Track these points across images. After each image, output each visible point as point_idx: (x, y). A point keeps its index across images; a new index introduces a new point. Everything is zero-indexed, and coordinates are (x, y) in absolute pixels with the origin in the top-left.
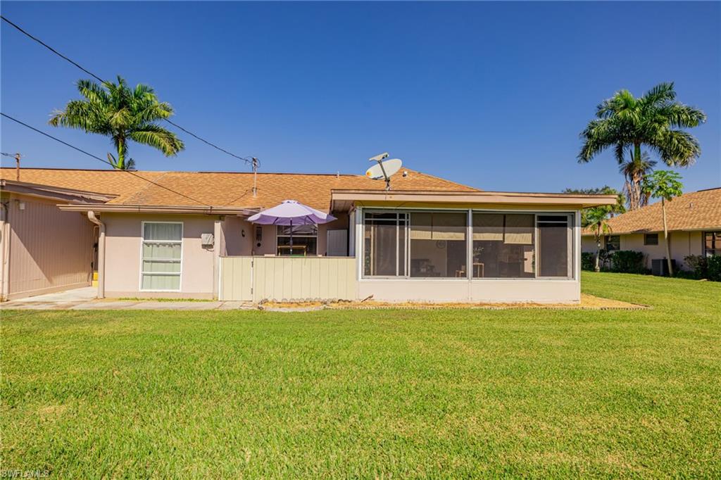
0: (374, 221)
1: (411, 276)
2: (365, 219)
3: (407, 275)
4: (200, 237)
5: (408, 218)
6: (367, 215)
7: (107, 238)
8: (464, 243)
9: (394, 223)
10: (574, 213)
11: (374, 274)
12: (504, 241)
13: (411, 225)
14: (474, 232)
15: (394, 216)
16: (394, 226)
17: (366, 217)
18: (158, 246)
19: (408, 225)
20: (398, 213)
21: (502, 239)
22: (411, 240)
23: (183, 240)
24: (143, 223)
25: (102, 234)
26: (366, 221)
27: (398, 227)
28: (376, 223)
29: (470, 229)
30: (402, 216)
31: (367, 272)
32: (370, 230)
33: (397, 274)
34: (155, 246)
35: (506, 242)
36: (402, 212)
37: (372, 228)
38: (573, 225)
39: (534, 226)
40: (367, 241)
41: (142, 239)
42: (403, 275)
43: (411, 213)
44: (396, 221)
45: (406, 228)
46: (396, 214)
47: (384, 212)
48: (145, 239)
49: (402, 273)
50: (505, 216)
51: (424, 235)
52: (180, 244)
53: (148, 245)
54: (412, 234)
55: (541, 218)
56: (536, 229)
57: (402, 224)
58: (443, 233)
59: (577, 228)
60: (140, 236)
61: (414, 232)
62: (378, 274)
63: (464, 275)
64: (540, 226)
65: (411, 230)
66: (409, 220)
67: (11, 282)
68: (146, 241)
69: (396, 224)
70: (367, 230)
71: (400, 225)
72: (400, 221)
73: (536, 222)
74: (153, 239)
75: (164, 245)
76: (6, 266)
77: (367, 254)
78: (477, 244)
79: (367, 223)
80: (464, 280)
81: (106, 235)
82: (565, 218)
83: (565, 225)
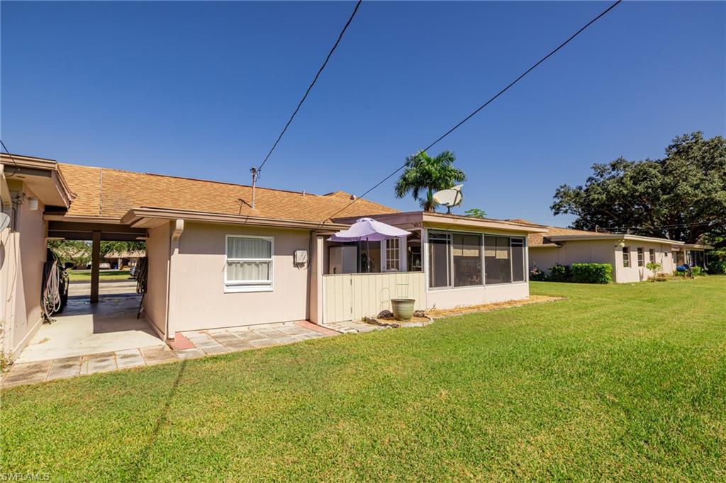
0: (434, 240)
1: (455, 286)
3: (453, 285)
4: (295, 255)
5: (452, 238)
6: (430, 235)
8: (479, 258)
10: (525, 237)
11: (434, 286)
12: (496, 256)
13: (454, 244)
14: (486, 249)
16: (445, 245)
17: (429, 237)
18: (242, 265)
19: (452, 244)
20: (447, 233)
22: (454, 256)
23: (273, 258)
25: (176, 251)
26: (429, 240)
27: (447, 246)
28: (435, 242)
29: (483, 247)
30: (449, 237)
31: (431, 285)
32: (432, 248)
33: (447, 285)
34: (239, 265)
35: (497, 258)
36: (449, 233)
37: (433, 246)
38: (525, 246)
39: (509, 246)
41: (226, 257)
42: (451, 285)
43: (454, 234)
44: (446, 241)
45: (451, 247)
46: (445, 235)
47: (440, 233)
48: (228, 257)
50: (496, 238)
51: (459, 252)
53: (231, 263)
54: (454, 252)
55: (513, 240)
56: (511, 248)
57: (449, 243)
58: (467, 250)
61: (456, 250)
62: (437, 286)
63: (480, 283)
64: (513, 245)
65: (454, 248)
66: (453, 240)
68: (230, 259)
69: (446, 243)
70: (430, 248)
72: (448, 241)
73: (511, 243)
74: (236, 257)
77: (430, 269)
79: (430, 242)
80: (480, 287)
81: (180, 252)
82: (521, 241)
83: (522, 246)
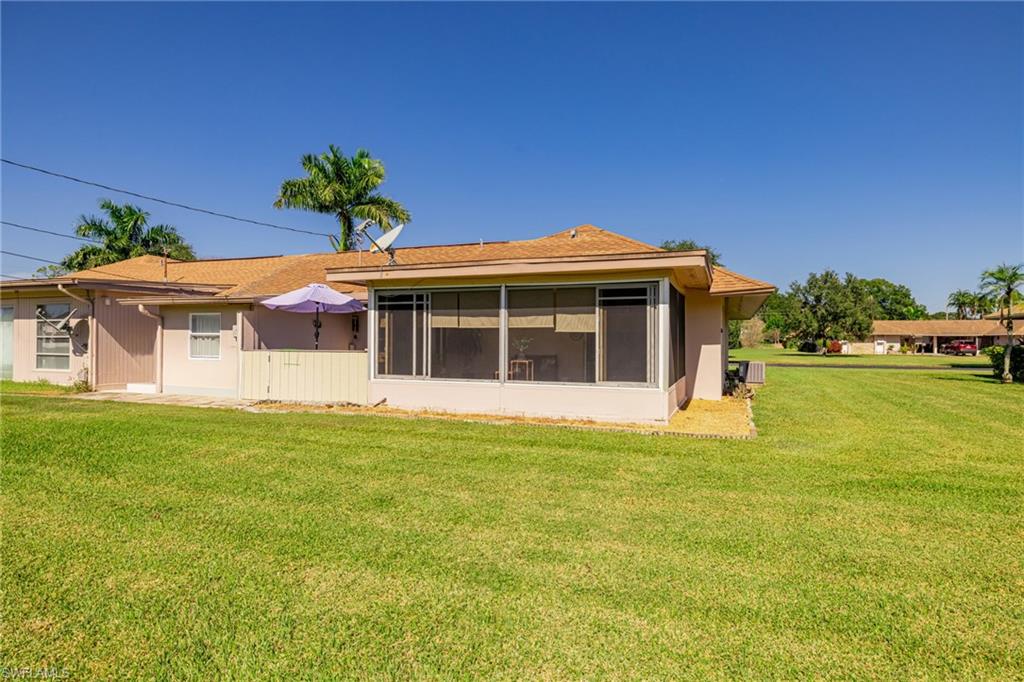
0: (389, 305)
1: (432, 376)
2: (378, 303)
3: (427, 374)
4: (231, 329)
5: (427, 300)
7: (165, 331)
9: (410, 307)
10: (658, 282)
11: (389, 373)
12: (555, 328)
13: (432, 308)
14: (509, 315)
15: (410, 298)
16: (410, 311)
17: (379, 301)
19: (427, 308)
20: (414, 293)
21: (552, 326)
22: (432, 329)
23: (222, 333)
24: (191, 315)
25: (160, 327)
26: (380, 306)
27: (415, 313)
28: (391, 308)
29: (503, 312)
30: (420, 298)
31: (381, 371)
32: (384, 317)
33: (414, 373)
35: (558, 330)
36: (420, 293)
37: (387, 314)
38: (656, 303)
39: (594, 305)
40: (381, 331)
41: (190, 332)
42: (421, 374)
43: (432, 293)
44: (412, 305)
45: (425, 314)
47: (400, 293)
48: (193, 332)
49: (419, 372)
50: (555, 291)
51: (448, 322)
52: (218, 337)
53: (196, 337)
54: (434, 321)
55: (605, 293)
56: (597, 309)
57: (420, 308)
58: (470, 318)
59: (661, 306)
60: (188, 329)
61: (437, 317)
62: (393, 374)
63: (495, 376)
64: (604, 304)
65: (432, 315)
66: (429, 302)
67: (100, 374)
68: (194, 334)
69: (412, 309)
70: (381, 317)
71: (417, 309)
72: (417, 305)
73: (598, 299)
74: (198, 332)
75: (208, 337)
76: (94, 358)
78: (513, 333)
79: (381, 308)
80: (494, 384)
81: (163, 328)
82: (643, 292)
83: (644, 302)
